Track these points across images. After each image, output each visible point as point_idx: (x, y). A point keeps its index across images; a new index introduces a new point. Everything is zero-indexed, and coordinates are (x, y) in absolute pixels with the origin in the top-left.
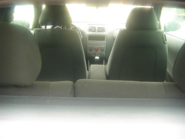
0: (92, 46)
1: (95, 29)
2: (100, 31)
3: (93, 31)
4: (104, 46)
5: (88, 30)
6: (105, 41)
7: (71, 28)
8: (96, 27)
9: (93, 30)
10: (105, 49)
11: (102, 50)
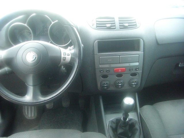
0: (107, 66)
1: (113, 23)
2: (125, 28)
3: (109, 28)
4: (137, 64)
5: (95, 26)
6: (141, 53)
7: (51, 23)
8: (113, 18)
9: (108, 25)
10: (140, 71)
11: (134, 75)
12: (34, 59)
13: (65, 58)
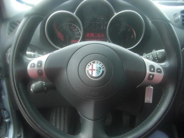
12: (100, 73)
13: (153, 75)
